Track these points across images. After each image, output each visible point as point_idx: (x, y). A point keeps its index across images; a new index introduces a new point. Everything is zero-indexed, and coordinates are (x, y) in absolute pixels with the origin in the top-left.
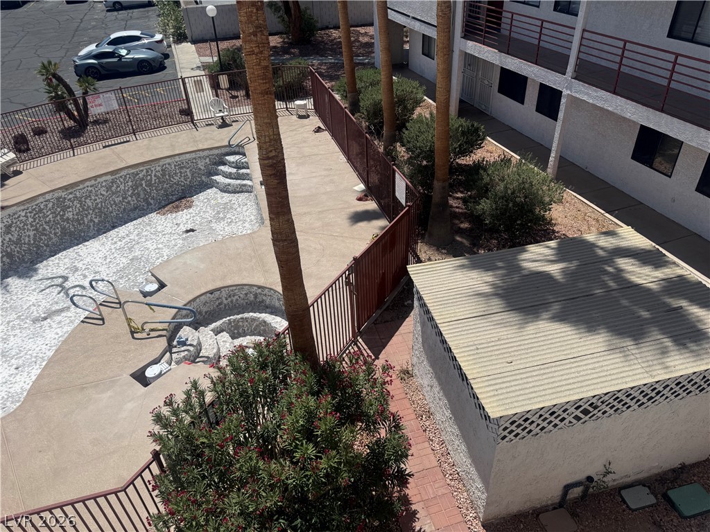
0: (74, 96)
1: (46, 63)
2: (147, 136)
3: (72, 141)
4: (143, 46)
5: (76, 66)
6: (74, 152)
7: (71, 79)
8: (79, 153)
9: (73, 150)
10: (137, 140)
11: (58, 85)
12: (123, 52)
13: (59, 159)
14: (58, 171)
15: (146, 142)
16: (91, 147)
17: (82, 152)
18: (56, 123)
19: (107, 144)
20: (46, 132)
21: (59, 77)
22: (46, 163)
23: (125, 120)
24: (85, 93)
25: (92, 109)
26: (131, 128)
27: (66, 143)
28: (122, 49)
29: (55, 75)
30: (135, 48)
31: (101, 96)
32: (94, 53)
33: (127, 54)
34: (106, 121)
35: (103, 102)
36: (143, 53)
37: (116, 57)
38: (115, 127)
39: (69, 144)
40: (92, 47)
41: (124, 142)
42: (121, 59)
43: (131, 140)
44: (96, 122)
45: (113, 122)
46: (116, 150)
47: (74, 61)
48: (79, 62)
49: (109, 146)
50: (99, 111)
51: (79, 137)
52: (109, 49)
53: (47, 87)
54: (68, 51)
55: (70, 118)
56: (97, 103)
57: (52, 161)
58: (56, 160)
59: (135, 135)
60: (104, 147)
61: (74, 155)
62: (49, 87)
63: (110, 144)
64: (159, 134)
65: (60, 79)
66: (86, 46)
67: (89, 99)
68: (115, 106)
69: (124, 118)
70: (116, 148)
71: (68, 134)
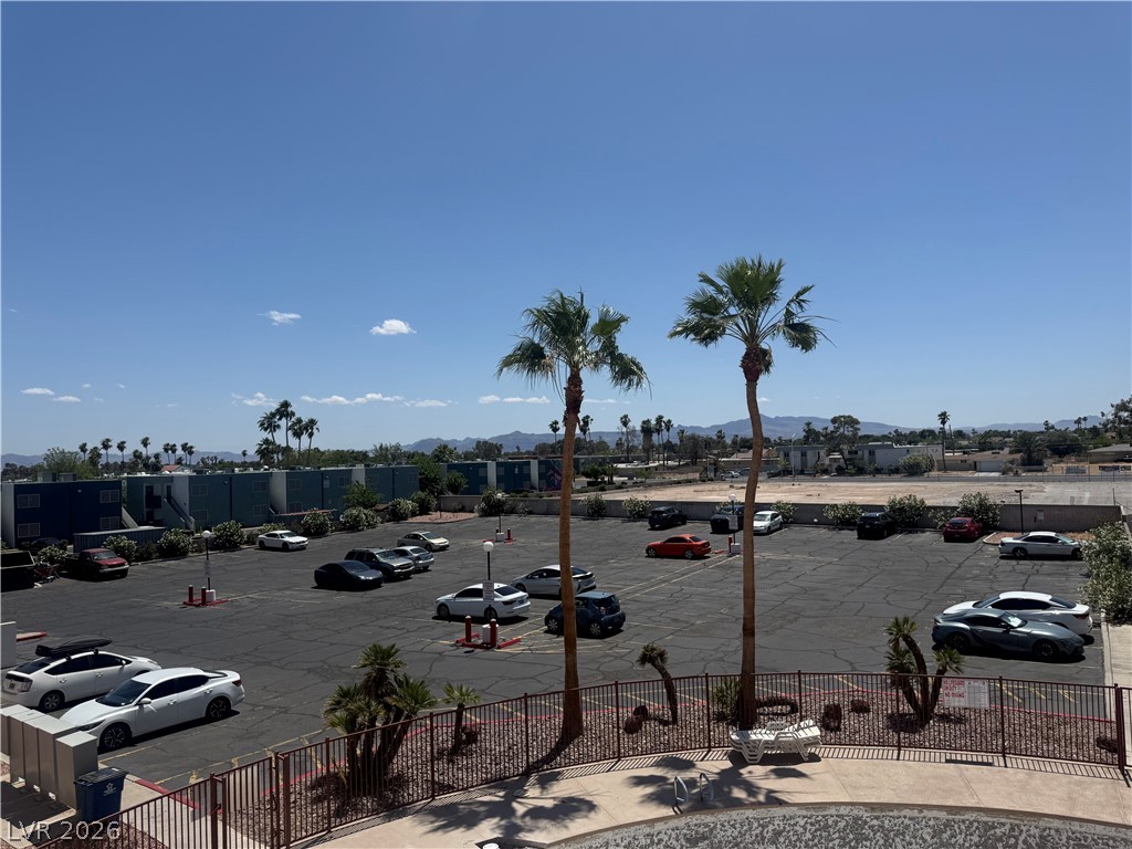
0: (925, 672)
1: (901, 620)
2: (1026, 767)
3: (902, 735)
4: (1053, 619)
5: (937, 627)
6: (899, 754)
7: (925, 643)
8: (907, 758)
9: (899, 750)
10: (1006, 766)
11: (907, 652)
12: (1015, 622)
13: (875, 757)
14: (869, 775)
15: (1021, 775)
16: (927, 754)
17: (912, 758)
18: (888, 702)
19: (954, 758)
20: (868, 711)
21: (913, 641)
22: (855, 756)
23: (993, 726)
24: (941, 672)
25: (946, 698)
26: (1000, 742)
27: (892, 736)
28: (1014, 616)
29: (907, 639)
30: (1036, 619)
31: (966, 682)
32: (968, 615)
33: (1020, 626)
34: (960, 720)
35: (967, 691)
36: (1048, 629)
37: (1002, 627)
38: (973, 734)
39: (896, 738)
40: (968, 606)
41: (982, 764)
42: (1008, 631)
43: (996, 764)
44: (945, 718)
45: (973, 725)
46: (965, 773)
47: (936, 621)
48: (942, 623)
49: (956, 762)
50: (957, 704)
51: (914, 733)
52: (994, 614)
53: (891, 651)
54: (929, 603)
55: (910, 702)
56: (956, 691)
57: (865, 756)
58: (870, 757)
59: (1004, 757)
60: (947, 761)
61: (898, 759)
62: (895, 651)
63: (959, 758)
64: (1049, 769)
65: (911, 644)
66: (957, 603)
67: (946, 683)
68: (984, 703)
69: (991, 723)
70: (967, 770)
71: (899, 723)
